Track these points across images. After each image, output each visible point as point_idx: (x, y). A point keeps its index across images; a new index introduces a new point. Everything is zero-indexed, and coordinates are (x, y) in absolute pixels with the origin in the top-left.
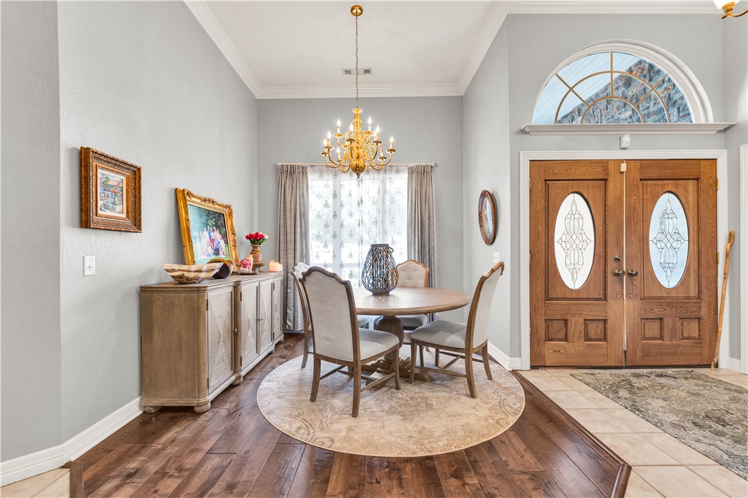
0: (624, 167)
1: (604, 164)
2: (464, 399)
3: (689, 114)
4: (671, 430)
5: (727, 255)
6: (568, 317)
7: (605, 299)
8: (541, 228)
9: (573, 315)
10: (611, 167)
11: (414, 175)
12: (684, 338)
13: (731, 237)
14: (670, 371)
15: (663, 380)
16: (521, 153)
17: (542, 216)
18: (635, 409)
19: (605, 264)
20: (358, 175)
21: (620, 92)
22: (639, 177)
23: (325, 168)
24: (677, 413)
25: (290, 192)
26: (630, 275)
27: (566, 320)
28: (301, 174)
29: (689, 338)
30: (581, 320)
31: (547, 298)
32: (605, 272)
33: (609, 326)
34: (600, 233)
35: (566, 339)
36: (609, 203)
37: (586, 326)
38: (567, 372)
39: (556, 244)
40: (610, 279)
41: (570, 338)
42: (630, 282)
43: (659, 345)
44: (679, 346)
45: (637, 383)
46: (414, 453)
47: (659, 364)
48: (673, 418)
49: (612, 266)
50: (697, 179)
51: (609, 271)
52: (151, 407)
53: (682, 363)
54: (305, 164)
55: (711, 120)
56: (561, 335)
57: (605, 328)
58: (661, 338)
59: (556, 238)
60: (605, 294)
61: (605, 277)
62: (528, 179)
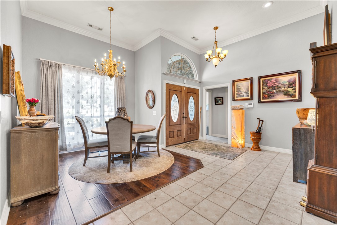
0: (185, 89)
1: (181, 87)
2: (158, 158)
3: (194, 77)
4: (201, 152)
5: (200, 112)
6: (174, 130)
7: (181, 124)
8: (168, 104)
9: (175, 129)
10: (182, 88)
11: (117, 79)
12: (194, 133)
13: (201, 108)
14: (193, 142)
15: (193, 144)
16: (164, 80)
17: (168, 100)
18: (193, 150)
19: (181, 115)
20: (111, 78)
21: (177, 65)
22: (187, 92)
23: (72, 67)
24: (199, 149)
25: (50, 77)
26: (186, 118)
27: (173, 131)
28: (58, 68)
29: (195, 133)
30: (176, 131)
31: (169, 125)
32: (181, 117)
33: (182, 132)
34: (180, 106)
35: (173, 137)
36: (182, 98)
37: (177, 132)
38: (174, 146)
39: (171, 109)
40: (182, 119)
41: (174, 137)
42: (185, 119)
43: (190, 136)
44: (193, 135)
45: (189, 145)
46: (160, 172)
47: (190, 140)
48: (199, 150)
49: (182, 115)
50: (196, 94)
51: (182, 116)
52: (19, 201)
53: (194, 139)
54: (61, 63)
55: (198, 80)
56: (172, 136)
57: (181, 132)
58: (190, 134)
59: (171, 107)
60: (181, 123)
61: (181, 118)
62: (165, 89)
